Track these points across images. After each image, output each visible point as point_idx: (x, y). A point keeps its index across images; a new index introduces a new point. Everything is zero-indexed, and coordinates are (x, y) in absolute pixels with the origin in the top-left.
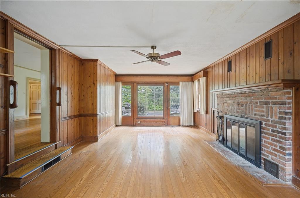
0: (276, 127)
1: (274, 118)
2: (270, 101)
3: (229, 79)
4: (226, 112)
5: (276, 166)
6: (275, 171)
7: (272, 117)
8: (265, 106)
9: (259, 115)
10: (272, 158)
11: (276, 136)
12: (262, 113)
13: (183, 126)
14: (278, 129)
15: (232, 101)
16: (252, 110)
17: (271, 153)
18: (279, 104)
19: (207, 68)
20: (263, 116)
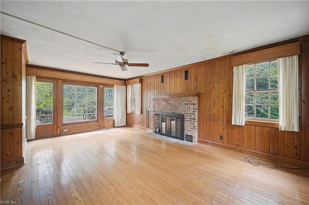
0: (191, 116)
1: (190, 112)
2: (189, 103)
3: (162, 88)
4: (161, 110)
5: (191, 137)
6: (191, 139)
7: (189, 111)
8: (186, 105)
9: (183, 111)
10: (189, 133)
11: (191, 121)
12: (185, 110)
13: (117, 127)
14: (192, 117)
15: (166, 103)
16: (179, 108)
17: (189, 131)
18: (193, 104)
19: (142, 76)
20: (185, 111)
